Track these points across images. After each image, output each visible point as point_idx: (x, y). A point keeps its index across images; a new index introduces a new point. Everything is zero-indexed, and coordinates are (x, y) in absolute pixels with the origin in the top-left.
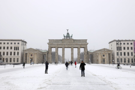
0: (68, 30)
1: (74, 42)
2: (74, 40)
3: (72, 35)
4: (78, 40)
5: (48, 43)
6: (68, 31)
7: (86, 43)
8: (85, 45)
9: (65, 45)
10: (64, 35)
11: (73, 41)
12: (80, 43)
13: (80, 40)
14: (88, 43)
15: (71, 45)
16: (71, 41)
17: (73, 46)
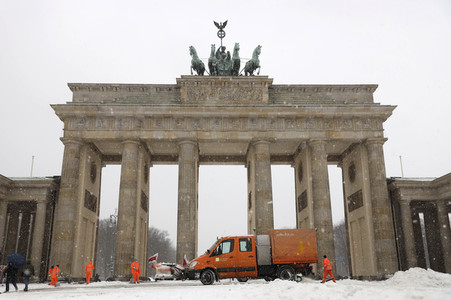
0: (221, 27)
1: (272, 100)
2: (272, 88)
3: (257, 52)
5: (56, 108)
6: (221, 35)
7: (377, 112)
8: (363, 119)
10: (193, 52)
11: (266, 97)
12: (330, 111)
13: (318, 88)
14: (390, 109)
15: (253, 120)
16: (252, 96)
17: (269, 134)
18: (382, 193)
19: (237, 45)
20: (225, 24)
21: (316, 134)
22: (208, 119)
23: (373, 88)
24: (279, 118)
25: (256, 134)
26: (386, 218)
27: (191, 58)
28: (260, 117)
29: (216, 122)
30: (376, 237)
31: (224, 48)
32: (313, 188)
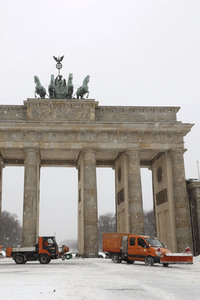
0: (59, 61)
1: (98, 118)
2: (98, 109)
3: (86, 81)
4: (122, 109)
6: (59, 66)
7: (179, 129)
8: (169, 134)
9: (45, 138)
10: (37, 80)
11: (93, 115)
12: (143, 127)
13: (133, 109)
14: (187, 128)
15: (82, 134)
16: (82, 115)
17: (95, 145)
18: (183, 192)
19: (71, 75)
20: (62, 58)
21: (132, 145)
22: (48, 132)
23: (176, 109)
24: (103, 132)
25: (85, 144)
26: (184, 211)
27: (35, 85)
28: (88, 131)
29: (54, 135)
30: (177, 226)
31: (61, 77)
32: (129, 187)
